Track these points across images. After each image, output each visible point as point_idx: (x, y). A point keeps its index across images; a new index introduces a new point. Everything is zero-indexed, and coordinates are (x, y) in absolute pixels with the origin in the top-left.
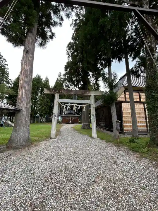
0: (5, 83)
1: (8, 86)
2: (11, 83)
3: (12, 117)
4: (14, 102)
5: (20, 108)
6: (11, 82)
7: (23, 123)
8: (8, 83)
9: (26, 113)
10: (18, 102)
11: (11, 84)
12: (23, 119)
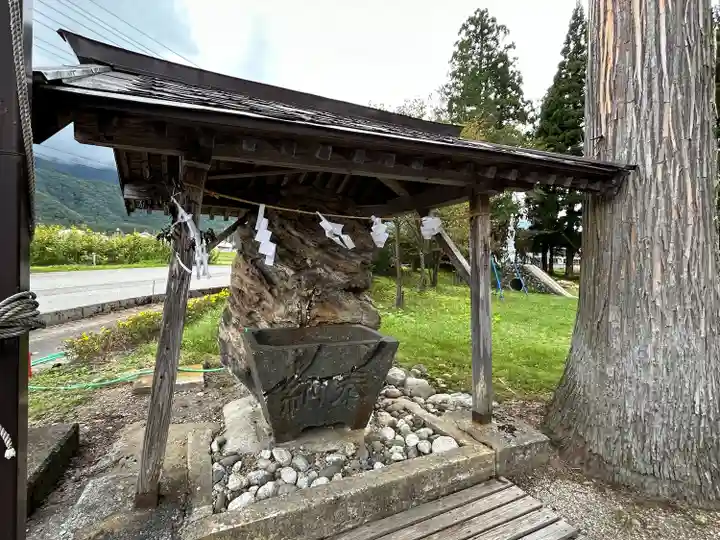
0: (512, 122)
1: (524, 133)
2: (531, 115)
3: (548, 254)
4: (549, 192)
5: (621, 157)
6: (533, 110)
7: (657, 288)
8: (522, 117)
9: (682, 195)
10: (596, 116)
11: (532, 121)
12: (657, 250)
